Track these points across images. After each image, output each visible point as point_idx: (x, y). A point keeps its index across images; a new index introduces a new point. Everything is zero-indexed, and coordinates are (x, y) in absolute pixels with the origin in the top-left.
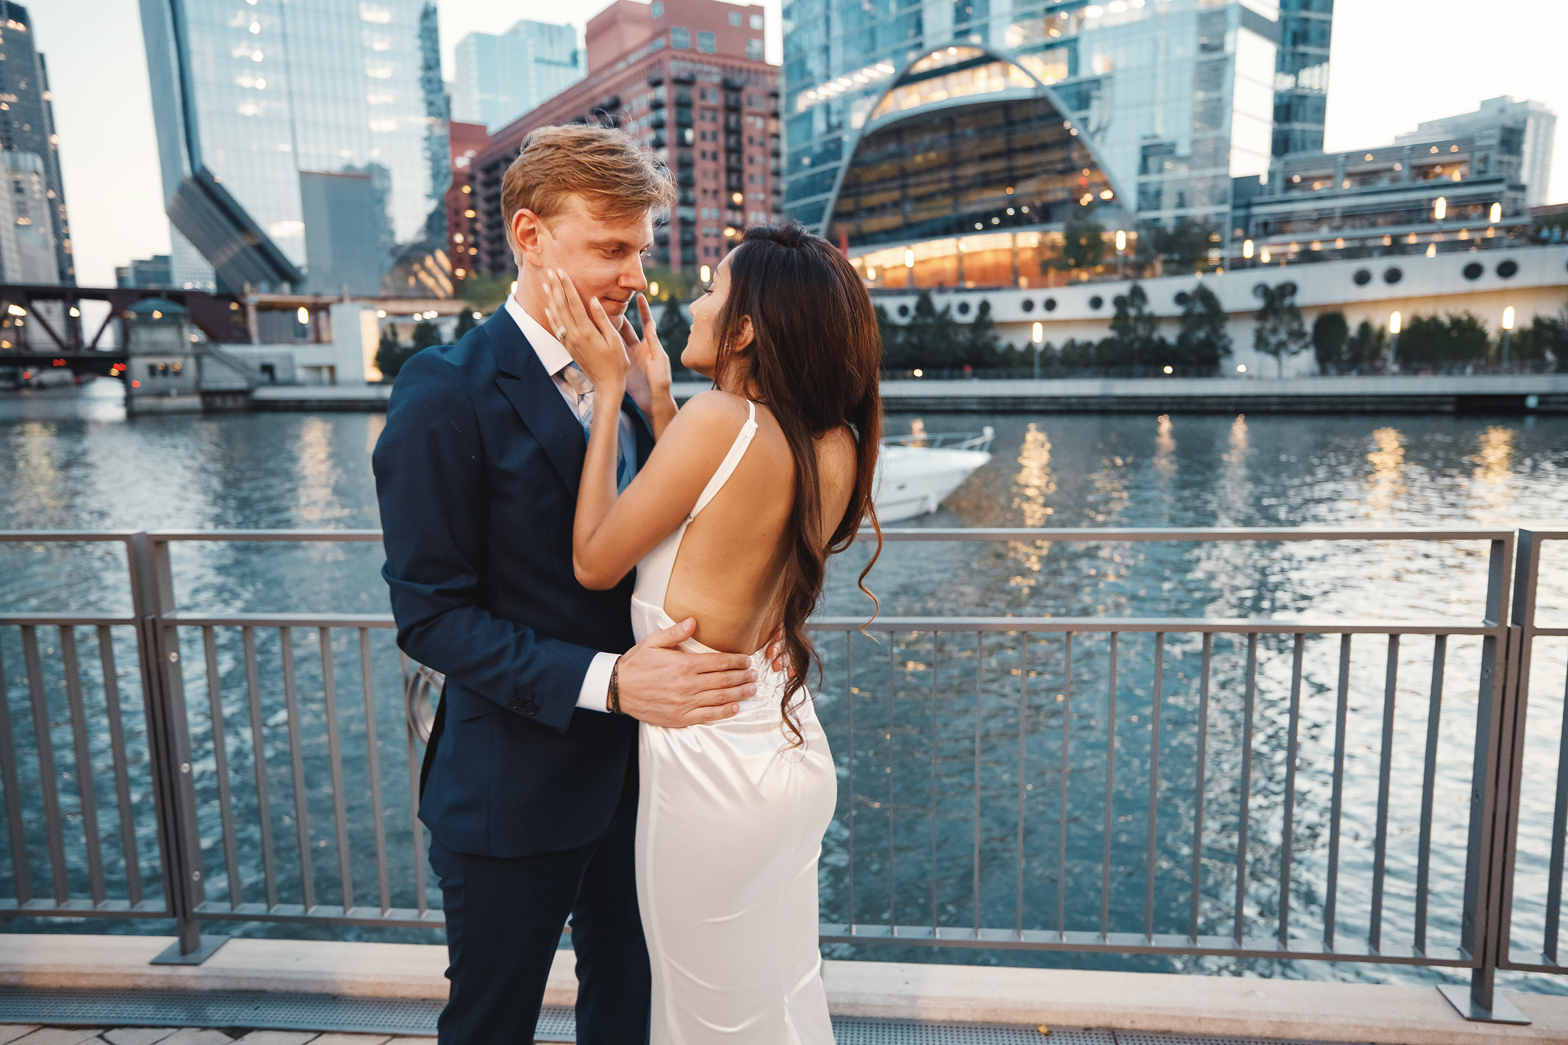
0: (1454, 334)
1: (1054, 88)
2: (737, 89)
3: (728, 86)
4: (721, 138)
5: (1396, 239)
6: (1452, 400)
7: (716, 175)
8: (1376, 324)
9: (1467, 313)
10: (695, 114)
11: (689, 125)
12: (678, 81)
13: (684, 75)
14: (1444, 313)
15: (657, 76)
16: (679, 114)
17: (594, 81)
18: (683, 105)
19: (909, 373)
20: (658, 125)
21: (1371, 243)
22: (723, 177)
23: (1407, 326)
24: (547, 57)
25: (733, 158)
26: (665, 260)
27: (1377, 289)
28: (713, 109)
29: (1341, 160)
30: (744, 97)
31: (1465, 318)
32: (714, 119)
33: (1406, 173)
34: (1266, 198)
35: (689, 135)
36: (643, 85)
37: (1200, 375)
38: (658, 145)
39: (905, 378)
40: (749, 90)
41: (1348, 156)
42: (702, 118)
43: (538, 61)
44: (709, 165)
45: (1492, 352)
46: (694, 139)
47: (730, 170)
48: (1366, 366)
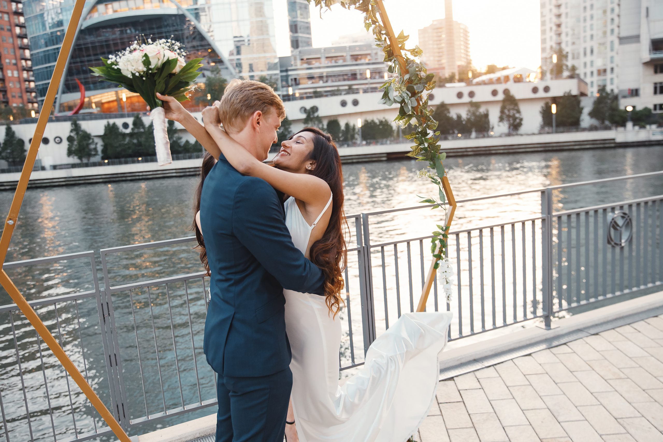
0: (382, 127)
1: (188, 10)
5: (350, 86)
6: (385, 155)
8: (351, 124)
9: (384, 118)
14: (376, 118)
19: (136, 159)
21: (341, 88)
27: (350, 108)
29: (323, 51)
31: (384, 120)
33: (348, 58)
34: (293, 68)
39: (133, 162)
41: (325, 49)
45: (395, 134)
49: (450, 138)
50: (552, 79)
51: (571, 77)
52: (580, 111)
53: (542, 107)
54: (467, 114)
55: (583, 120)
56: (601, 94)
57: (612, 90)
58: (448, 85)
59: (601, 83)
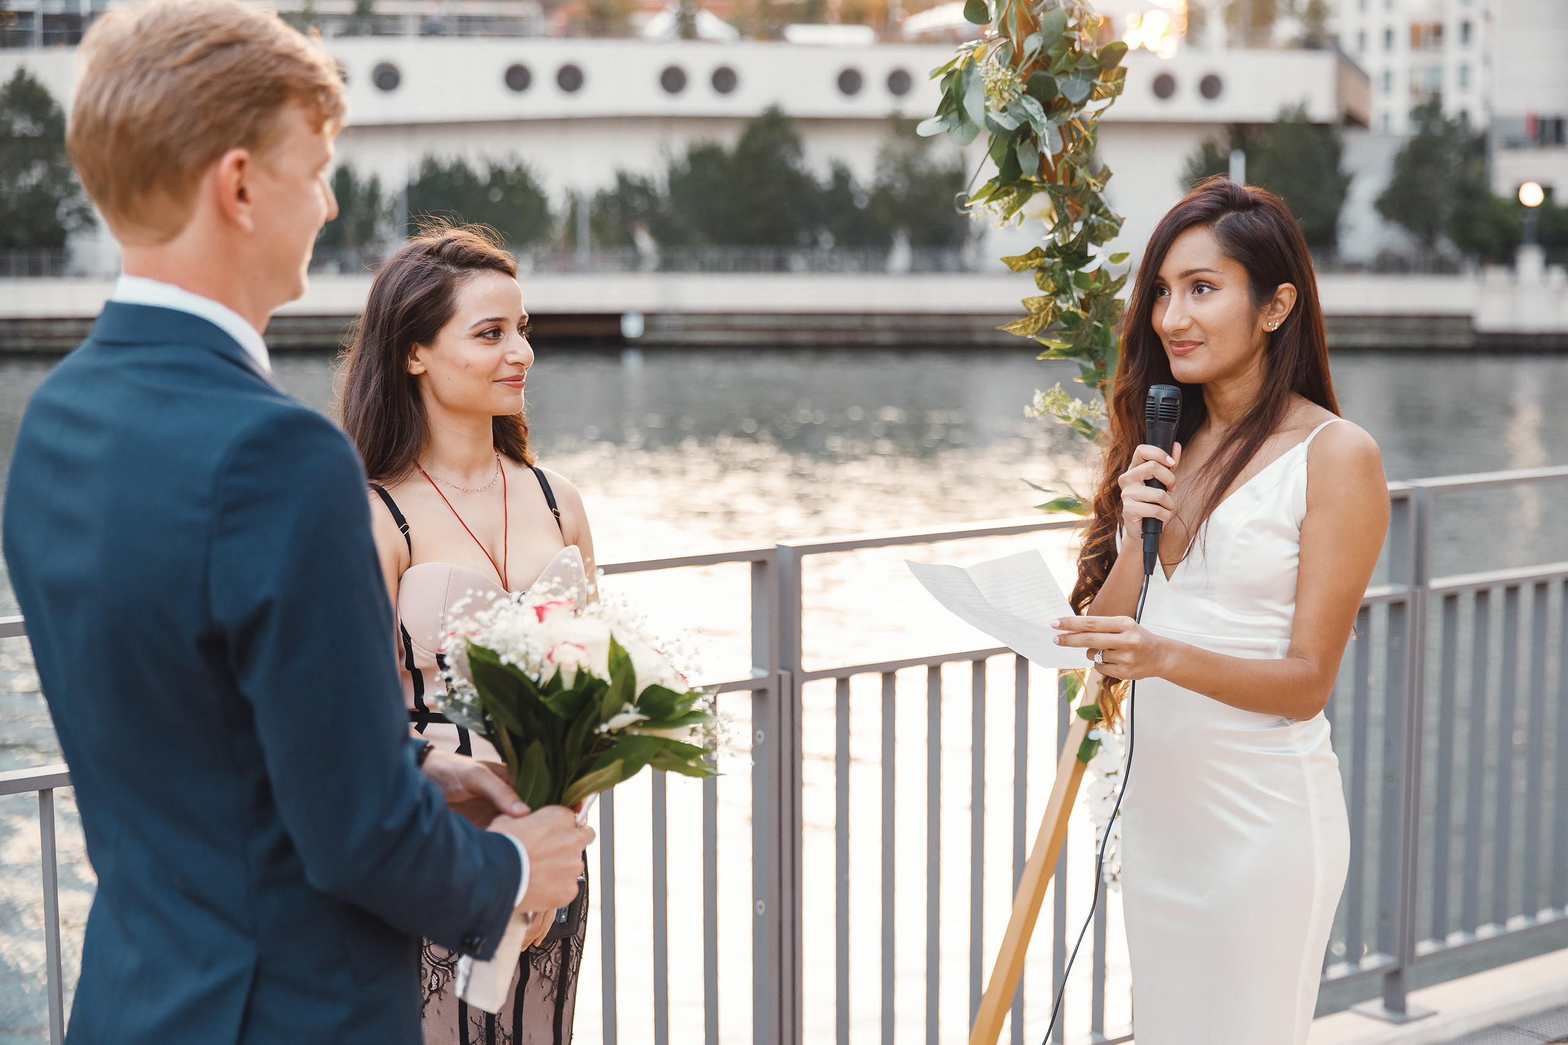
0: (496, 196)
8: (363, 173)
23: (417, 177)
31: (510, 166)
37: (34, 271)
45: (557, 230)
48: (352, 255)
49: (798, 261)
50: (1230, 44)
51: (1312, 43)
52: (1340, 188)
53: (1190, 162)
54: (879, 169)
55: (1351, 228)
56: (1426, 130)
57: (1464, 115)
58: (798, 33)
59: (1422, 80)
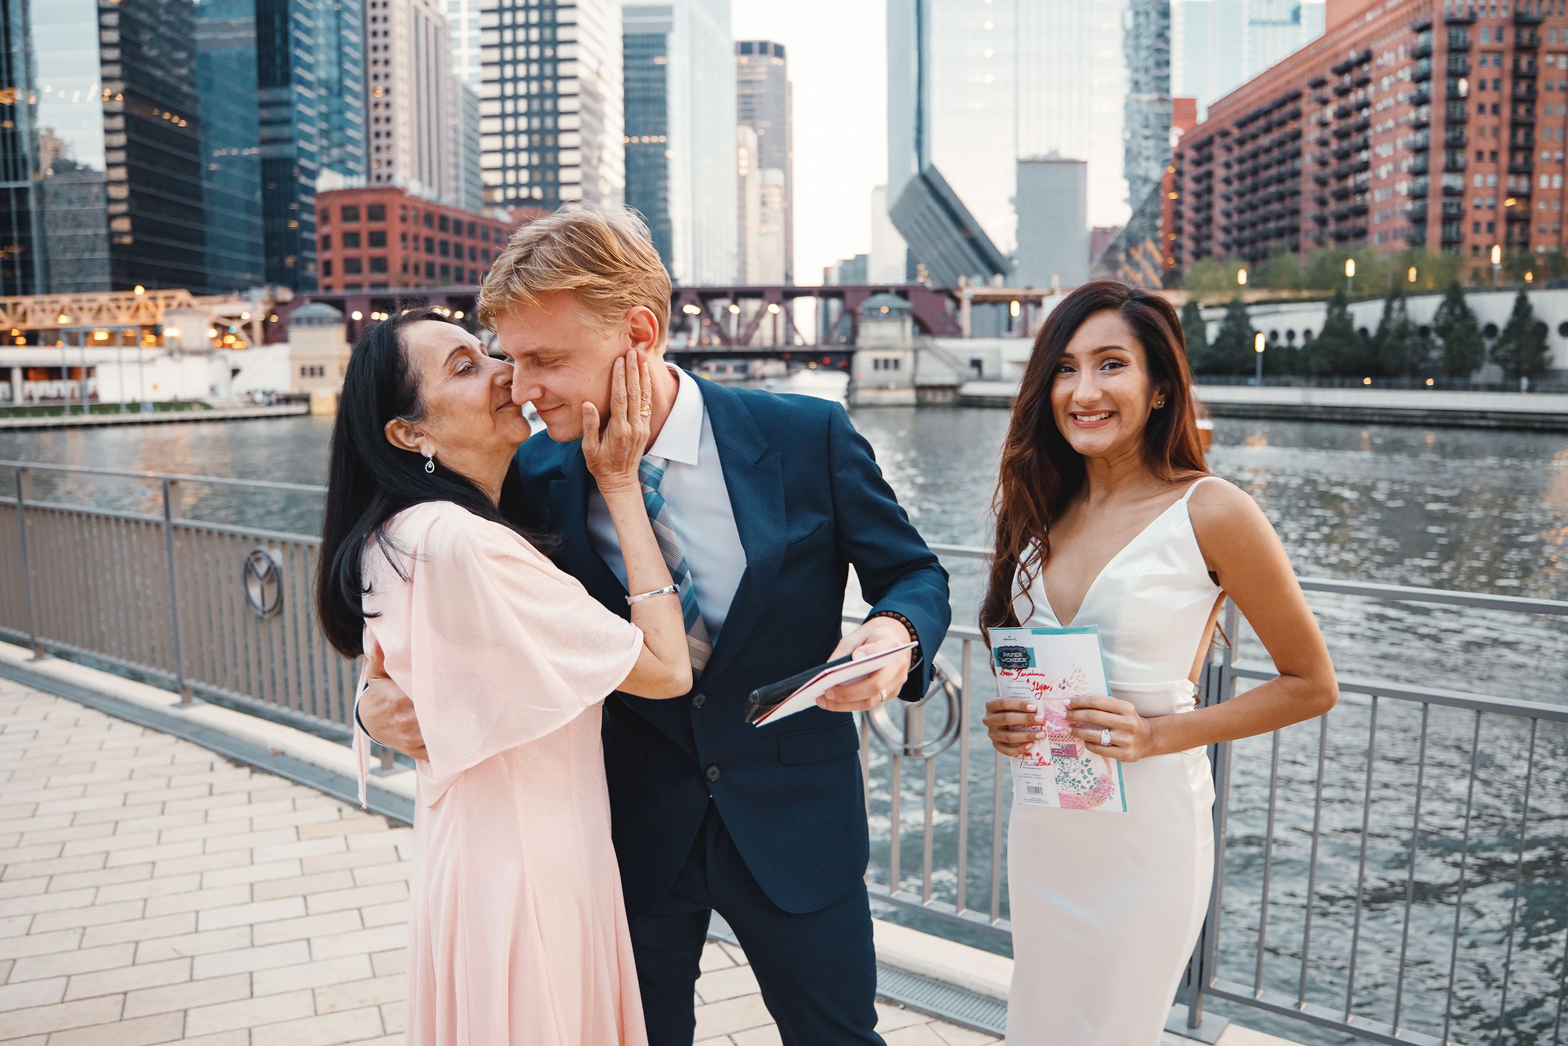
2: (1535, 24)
3: (1520, 21)
4: (1507, 87)
7: (1496, 132)
10: (1473, 60)
11: (1464, 75)
12: (1452, 23)
13: (1460, 15)
15: (1422, 20)
16: (1449, 62)
17: (1337, 36)
18: (1457, 50)
20: (1422, 78)
22: (1505, 134)
24: (1264, 17)
25: (1522, 110)
26: (1417, 242)
28: (1500, 52)
30: (1543, 32)
32: (1499, 63)
35: (1463, 85)
36: (1406, 31)
38: (1421, 101)
40: (1550, 21)
42: (1483, 62)
43: (1252, 23)
44: (1488, 120)
46: (1469, 91)
47: (1515, 125)
